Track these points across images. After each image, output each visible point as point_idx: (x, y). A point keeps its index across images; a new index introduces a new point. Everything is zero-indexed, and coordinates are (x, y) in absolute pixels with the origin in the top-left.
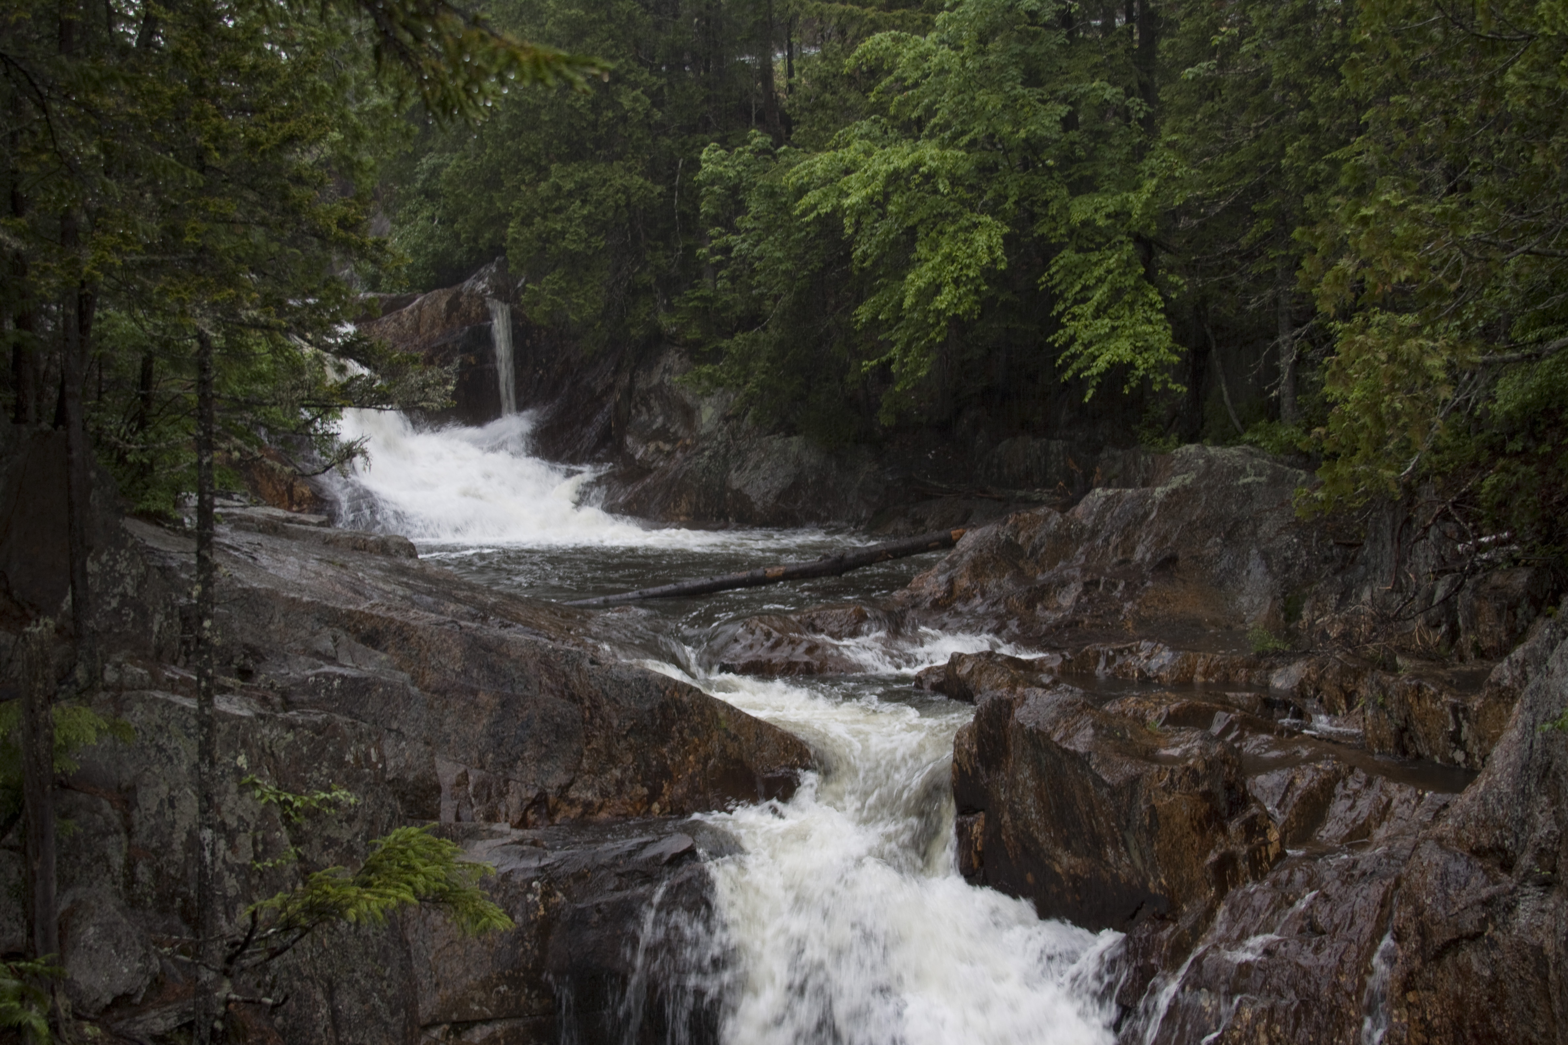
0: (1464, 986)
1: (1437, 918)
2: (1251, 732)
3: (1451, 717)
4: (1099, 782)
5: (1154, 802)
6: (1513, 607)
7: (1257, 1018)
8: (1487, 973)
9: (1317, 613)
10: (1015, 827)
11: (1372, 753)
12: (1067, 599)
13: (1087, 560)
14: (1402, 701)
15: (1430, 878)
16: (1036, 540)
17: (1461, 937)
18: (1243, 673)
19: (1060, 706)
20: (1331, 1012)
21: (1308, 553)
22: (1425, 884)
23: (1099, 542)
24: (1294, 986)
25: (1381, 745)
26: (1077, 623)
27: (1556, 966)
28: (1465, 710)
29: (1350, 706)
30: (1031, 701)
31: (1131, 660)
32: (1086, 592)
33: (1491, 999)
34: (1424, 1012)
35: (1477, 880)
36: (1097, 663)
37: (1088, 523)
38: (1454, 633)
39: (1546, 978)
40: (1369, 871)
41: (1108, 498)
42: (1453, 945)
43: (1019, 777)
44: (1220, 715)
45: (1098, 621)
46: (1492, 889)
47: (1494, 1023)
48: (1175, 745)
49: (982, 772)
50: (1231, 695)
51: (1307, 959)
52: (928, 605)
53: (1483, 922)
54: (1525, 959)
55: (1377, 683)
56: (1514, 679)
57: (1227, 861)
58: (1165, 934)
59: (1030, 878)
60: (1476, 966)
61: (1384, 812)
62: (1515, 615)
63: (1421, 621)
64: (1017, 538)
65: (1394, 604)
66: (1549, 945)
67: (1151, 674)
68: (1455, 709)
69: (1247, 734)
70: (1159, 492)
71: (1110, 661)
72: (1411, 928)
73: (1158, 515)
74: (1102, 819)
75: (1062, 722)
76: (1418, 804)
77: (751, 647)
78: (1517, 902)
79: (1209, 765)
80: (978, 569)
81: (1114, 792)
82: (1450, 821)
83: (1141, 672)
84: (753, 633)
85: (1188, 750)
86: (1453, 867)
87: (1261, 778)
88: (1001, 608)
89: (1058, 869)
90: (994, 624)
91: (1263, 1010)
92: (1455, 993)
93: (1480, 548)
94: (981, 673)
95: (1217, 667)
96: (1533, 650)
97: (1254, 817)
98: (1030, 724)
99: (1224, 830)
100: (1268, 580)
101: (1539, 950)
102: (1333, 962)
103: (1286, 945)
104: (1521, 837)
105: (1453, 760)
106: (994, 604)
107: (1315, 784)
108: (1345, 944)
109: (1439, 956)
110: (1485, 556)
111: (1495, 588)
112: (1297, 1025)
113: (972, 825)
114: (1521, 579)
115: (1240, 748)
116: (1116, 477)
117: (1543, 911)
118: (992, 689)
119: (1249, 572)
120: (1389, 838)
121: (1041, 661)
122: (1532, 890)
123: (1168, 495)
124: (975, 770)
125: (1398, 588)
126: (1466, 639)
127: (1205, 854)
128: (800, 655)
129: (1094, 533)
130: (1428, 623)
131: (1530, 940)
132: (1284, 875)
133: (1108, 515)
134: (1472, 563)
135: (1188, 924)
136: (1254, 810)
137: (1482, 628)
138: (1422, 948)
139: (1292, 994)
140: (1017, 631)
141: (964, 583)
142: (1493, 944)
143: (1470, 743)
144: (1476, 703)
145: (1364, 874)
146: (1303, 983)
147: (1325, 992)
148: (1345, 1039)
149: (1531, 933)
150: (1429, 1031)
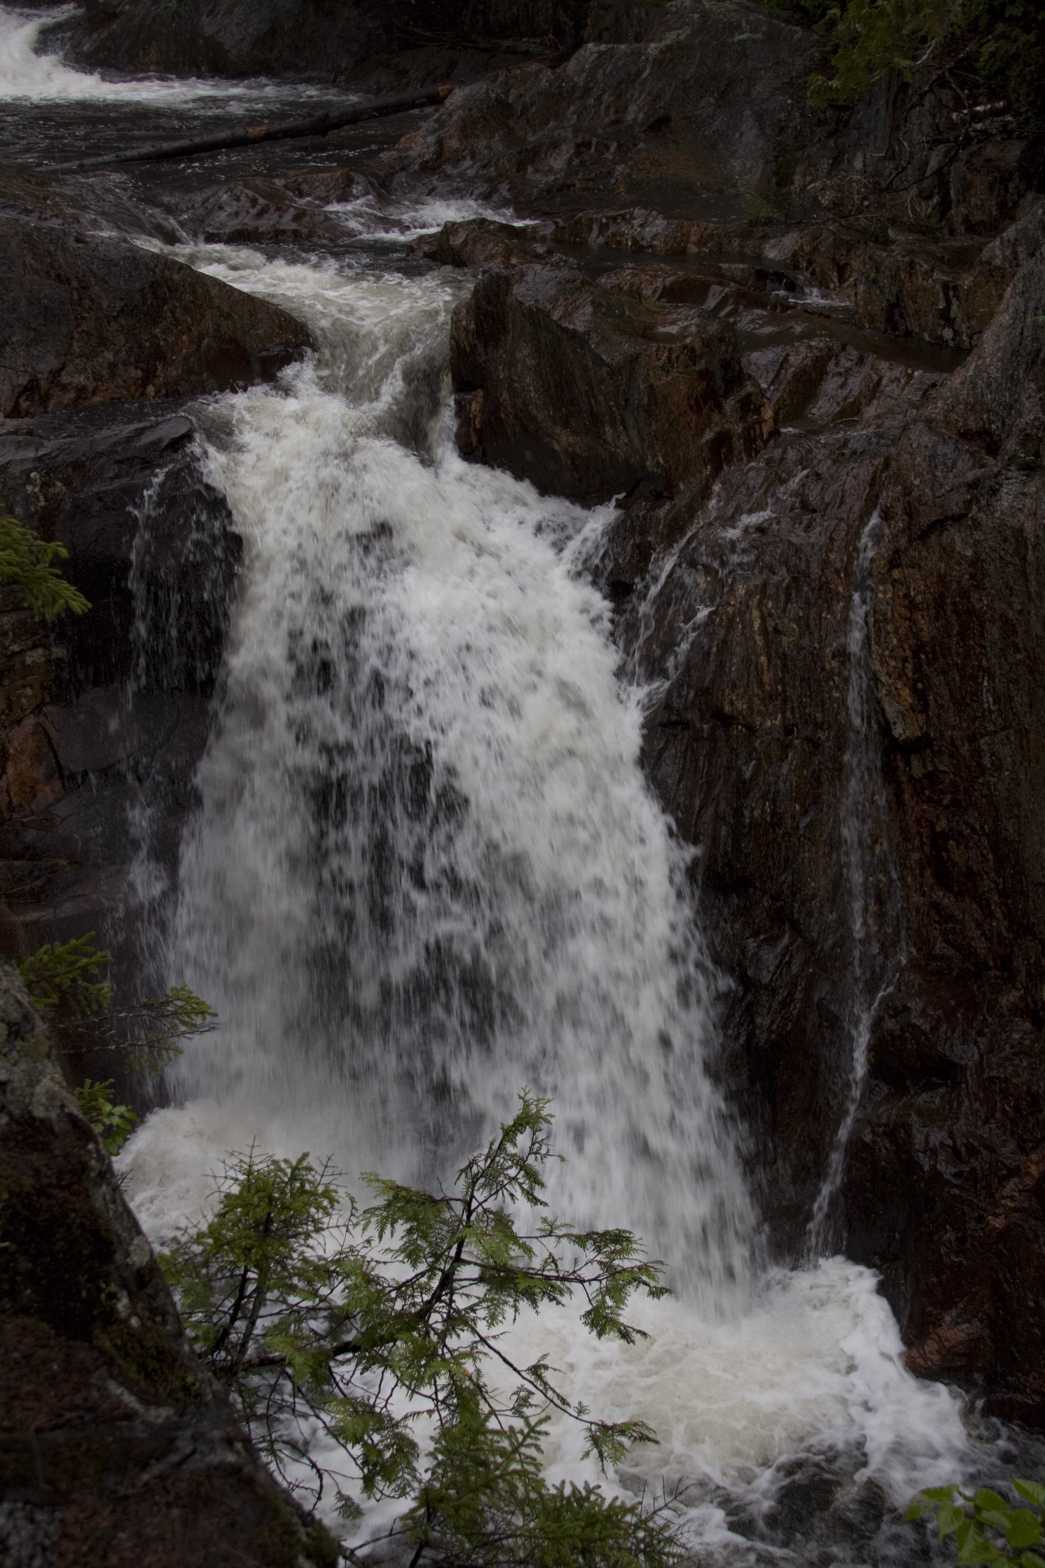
0: (948, 564)
1: (924, 500)
2: (746, 307)
3: (941, 295)
4: (598, 361)
5: (652, 381)
6: (1005, 180)
7: (750, 594)
8: (969, 553)
9: (808, 178)
10: (514, 406)
11: (861, 328)
12: (558, 162)
13: (578, 120)
14: (894, 277)
15: (919, 459)
16: (527, 99)
17: (946, 518)
18: (736, 243)
19: (559, 283)
20: (821, 588)
21: (802, 115)
22: (913, 465)
23: (591, 101)
24: (786, 563)
25: (872, 321)
26: (569, 187)
27: (1034, 548)
28: (955, 288)
29: (842, 279)
30: (529, 278)
31: (625, 228)
32: (578, 154)
33: (973, 577)
34: (908, 588)
35: (964, 463)
36: (590, 230)
37: (580, 80)
38: (945, 206)
39: (1024, 559)
40: (860, 450)
41: (601, 54)
42: (938, 526)
43: (518, 355)
44: (715, 289)
45: (590, 185)
46: (979, 472)
47: (973, 600)
48: (673, 323)
49: (480, 349)
50: (724, 266)
51: (799, 537)
52: (417, 167)
53: (968, 504)
54: (1005, 540)
55: (871, 258)
56: (1005, 258)
57: (723, 439)
58: (662, 512)
59: (529, 456)
60: (959, 546)
61: (874, 390)
62: (1007, 190)
63: (913, 192)
64: (507, 96)
65: (887, 172)
66: (1029, 527)
67: (644, 243)
68: (946, 287)
69: (741, 308)
70: (653, 48)
71: (603, 228)
72: (899, 508)
73: (651, 73)
74: (601, 398)
75: (561, 300)
76: (907, 383)
77: (237, 214)
78: (1001, 485)
79: (706, 344)
80: (467, 129)
81: (614, 372)
82: (940, 404)
83: (635, 241)
84: (238, 199)
85: (685, 328)
86: (941, 449)
87: (755, 355)
88: (492, 171)
89: (556, 447)
90: (483, 188)
91: (756, 586)
92: (939, 571)
93: (976, 117)
94: (475, 243)
95: (711, 237)
96: (1025, 230)
97: (749, 395)
98: (529, 303)
99: (720, 408)
100: (761, 143)
101: (1019, 532)
102: (823, 539)
103: (778, 523)
104: (1008, 422)
105: (941, 337)
106: (485, 167)
107: (808, 362)
108: (835, 522)
109: (924, 536)
110: (979, 126)
111: (988, 161)
112: (788, 600)
113: (470, 403)
114: (1014, 152)
115: (735, 323)
116: (607, 29)
117: (1024, 494)
118: (486, 260)
119: (742, 134)
120: (878, 417)
121: (534, 228)
122: (1016, 474)
123: (662, 52)
124: (473, 347)
125: (891, 156)
126: (957, 212)
127: (700, 433)
128: (287, 222)
129: (587, 91)
130: (920, 194)
131: (1012, 522)
132: (777, 453)
133: (601, 72)
134: (967, 134)
135: (684, 502)
136: (750, 388)
137: (973, 200)
138: (908, 527)
139: (783, 571)
140: (508, 195)
141: (453, 144)
142: (977, 525)
143: (958, 320)
144: (966, 281)
145: (855, 453)
146: (794, 560)
147: (815, 569)
148: (833, 614)
149: (1013, 515)
150: (912, 606)
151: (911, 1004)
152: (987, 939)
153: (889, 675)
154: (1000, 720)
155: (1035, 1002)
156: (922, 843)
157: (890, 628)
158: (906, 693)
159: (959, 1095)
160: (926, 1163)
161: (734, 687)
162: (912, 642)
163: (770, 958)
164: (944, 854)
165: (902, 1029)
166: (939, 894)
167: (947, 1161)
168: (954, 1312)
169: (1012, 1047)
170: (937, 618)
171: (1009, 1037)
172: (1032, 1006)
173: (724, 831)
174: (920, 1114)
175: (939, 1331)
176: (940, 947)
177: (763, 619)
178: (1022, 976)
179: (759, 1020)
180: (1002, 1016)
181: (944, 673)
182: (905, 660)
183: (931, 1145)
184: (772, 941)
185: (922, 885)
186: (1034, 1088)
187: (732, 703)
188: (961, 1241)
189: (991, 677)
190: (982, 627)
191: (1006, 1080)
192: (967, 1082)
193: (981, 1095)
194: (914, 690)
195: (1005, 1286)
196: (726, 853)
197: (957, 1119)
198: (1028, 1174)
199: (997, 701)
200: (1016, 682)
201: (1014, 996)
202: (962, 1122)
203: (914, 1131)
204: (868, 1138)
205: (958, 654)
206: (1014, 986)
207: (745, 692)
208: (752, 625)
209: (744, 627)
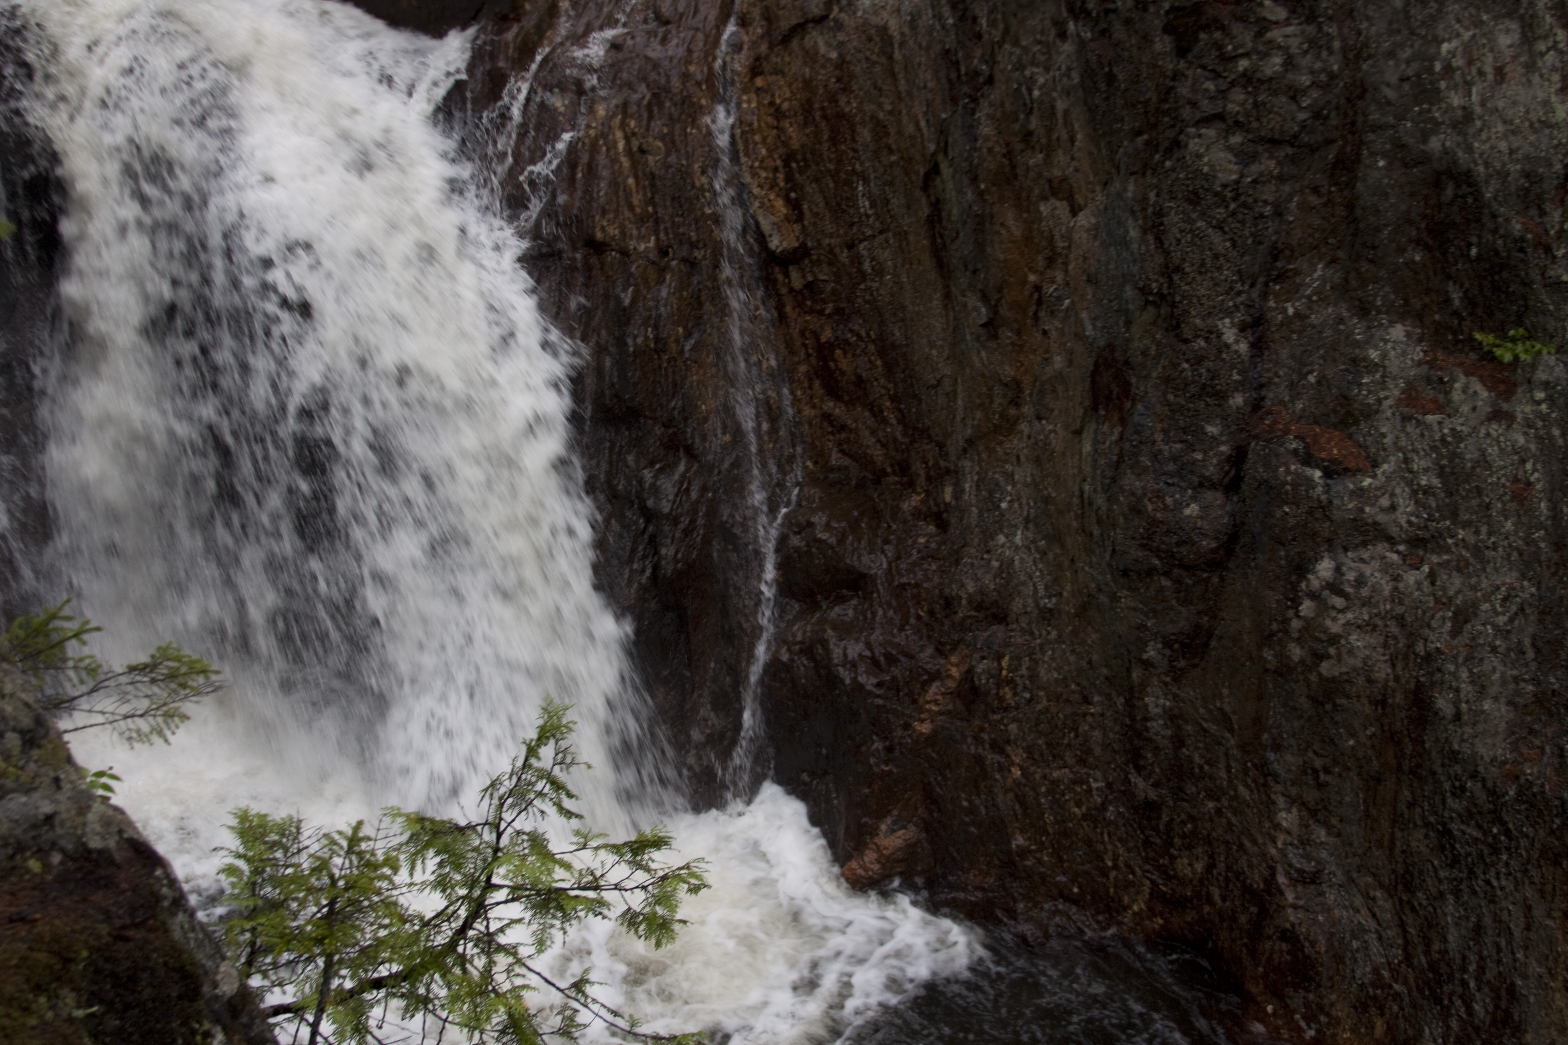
0: (812, 69)
1: (782, 4)
7: (611, 114)
8: (834, 55)
17: (807, 22)
20: (683, 103)
24: (644, 79)
27: (900, 46)
33: (839, 80)
34: (773, 96)
39: (891, 58)
42: (799, 29)
47: (842, 103)
51: (655, 51)
53: (829, 4)
54: (870, 40)
58: (510, 35)
60: (823, 49)
66: (893, 24)
72: (756, 13)
91: (617, 106)
92: (803, 76)
101: (884, 30)
102: (681, 52)
103: (633, 38)
108: (691, 33)
109: (786, 40)
112: (651, 118)
131: (875, 20)
135: (531, 23)
138: (768, 33)
139: (643, 88)
142: (839, 26)
146: (653, 76)
147: (676, 83)
148: (699, 129)
149: (876, 13)
150: (779, 114)
151: (815, 519)
152: (883, 445)
153: (760, 186)
154: (877, 225)
155: (937, 505)
156: (808, 355)
157: (757, 138)
158: (779, 203)
159: (871, 605)
160: (846, 675)
161: (604, 213)
162: (782, 150)
163: (668, 486)
164: (832, 364)
165: (808, 545)
166: (829, 405)
167: (866, 672)
168: (889, 820)
169: (919, 552)
170: (806, 125)
171: (915, 542)
172: (935, 509)
173: (608, 362)
174: (834, 629)
175: (876, 840)
176: (835, 458)
177: (627, 139)
178: (922, 480)
179: (663, 551)
180: (905, 522)
181: (817, 180)
182: (776, 170)
183: (850, 658)
184: (667, 469)
185: (811, 397)
186: (947, 591)
187: (603, 229)
188: (890, 749)
189: (866, 181)
190: (853, 131)
191: (917, 585)
192: (878, 592)
193: (894, 603)
194: (787, 200)
195: (938, 789)
196: (613, 385)
197: (873, 629)
198: (950, 676)
199: (873, 205)
200: (891, 184)
201: (915, 500)
202: (878, 632)
203: (832, 646)
204: (785, 657)
205: (830, 160)
206: (914, 491)
207: (616, 217)
208: (616, 148)
209: (608, 150)
